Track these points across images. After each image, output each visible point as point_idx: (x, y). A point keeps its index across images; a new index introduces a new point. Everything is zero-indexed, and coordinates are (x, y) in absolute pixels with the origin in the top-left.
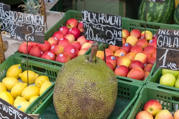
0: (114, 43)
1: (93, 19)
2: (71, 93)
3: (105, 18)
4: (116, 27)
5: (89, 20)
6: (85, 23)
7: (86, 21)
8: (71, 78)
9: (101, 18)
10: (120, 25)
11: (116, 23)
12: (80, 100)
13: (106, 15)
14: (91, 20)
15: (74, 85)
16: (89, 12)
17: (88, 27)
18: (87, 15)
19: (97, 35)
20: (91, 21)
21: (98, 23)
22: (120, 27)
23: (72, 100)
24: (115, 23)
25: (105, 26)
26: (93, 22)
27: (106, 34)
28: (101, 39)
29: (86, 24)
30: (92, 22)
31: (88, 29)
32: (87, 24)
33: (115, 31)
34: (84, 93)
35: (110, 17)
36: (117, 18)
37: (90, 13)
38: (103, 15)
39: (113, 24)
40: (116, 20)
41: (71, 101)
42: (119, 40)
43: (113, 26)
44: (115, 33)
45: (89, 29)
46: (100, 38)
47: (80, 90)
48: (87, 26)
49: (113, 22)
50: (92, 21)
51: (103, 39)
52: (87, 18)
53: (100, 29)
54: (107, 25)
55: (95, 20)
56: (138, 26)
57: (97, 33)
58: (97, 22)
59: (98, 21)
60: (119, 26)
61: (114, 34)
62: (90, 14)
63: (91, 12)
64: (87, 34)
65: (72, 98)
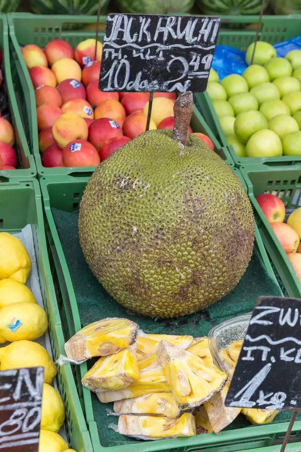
0: (185, 85)
1: (138, 33)
2: (203, 234)
3: (175, 28)
4: (200, 47)
5: (127, 37)
6: (112, 47)
7: (114, 41)
8: (188, 198)
9: (163, 29)
10: (212, 40)
11: (203, 36)
12: (226, 244)
13: (180, 19)
14: (132, 38)
15: (205, 214)
16: (129, 17)
17: (116, 58)
18: (122, 26)
19: (140, 74)
20: (132, 41)
21: (152, 41)
22: (213, 44)
23: (207, 250)
24: (200, 36)
25: (170, 47)
26: (136, 42)
27: (168, 68)
28: (149, 82)
29: (113, 51)
30: (133, 43)
31: (115, 63)
32: (117, 51)
33: (194, 57)
34: (232, 223)
35: (190, 22)
36: (211, 24)
37: (131, 20)
38: (171, 21)
39: (196, 38)
40: (206, 28)
41: (205, 253)
42: (201, 77)
43: (192, 44)
44: (195, 61)
45: (119, 63)
46: (146, 82)
47: (223, 219)
48: (114, 55)
49: (196, 33)
50: (134, 39)
51: (155, 82)
52: (121, 34)
53: (152, 57)
54: (176, 45)
55: (144, 35)
56: (57, 30)
57: (141, 70)
58: (149, 40)
59: (152, 37)
60: (210, 43)
61: (192, 63)
62: (133, 21)
63: (135, 16)
64: (111, 75)
65: (207, 247)
